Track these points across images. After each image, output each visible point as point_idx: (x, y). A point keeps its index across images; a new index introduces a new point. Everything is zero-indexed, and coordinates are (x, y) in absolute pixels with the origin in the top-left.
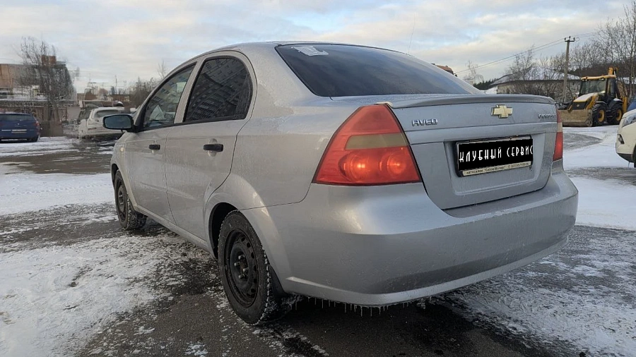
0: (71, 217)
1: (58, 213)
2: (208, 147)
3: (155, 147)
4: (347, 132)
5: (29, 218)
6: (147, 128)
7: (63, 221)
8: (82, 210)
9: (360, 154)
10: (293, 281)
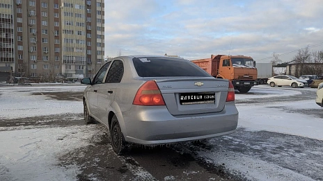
0: (67, 117)
1: (63, 116)
2: (109, 92)
3: (96, 91)
4: (142, 89)
5: (52, 117)
6: (96, 83)
7: (64, 119)
8: (72, 115)
9: (145, 96)
10: (128, 137)
